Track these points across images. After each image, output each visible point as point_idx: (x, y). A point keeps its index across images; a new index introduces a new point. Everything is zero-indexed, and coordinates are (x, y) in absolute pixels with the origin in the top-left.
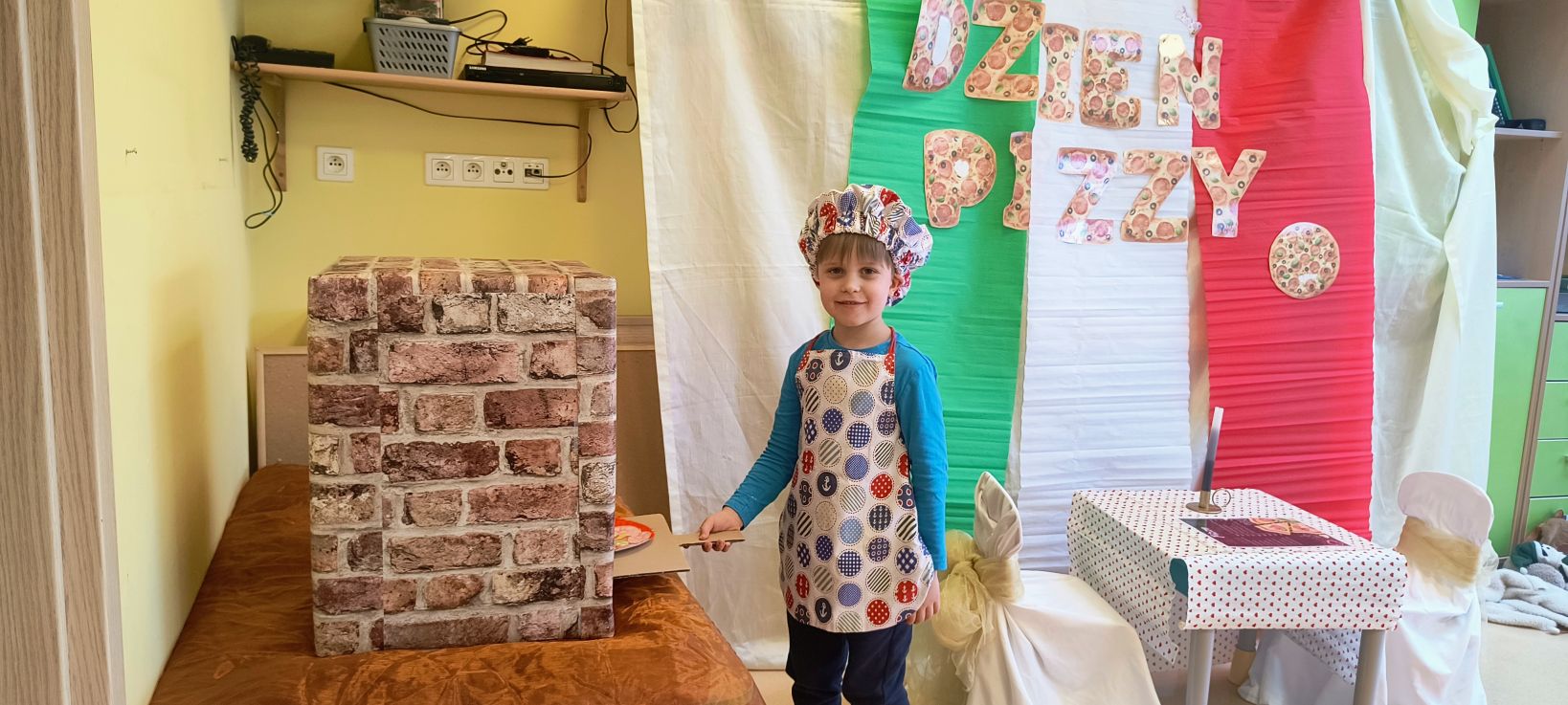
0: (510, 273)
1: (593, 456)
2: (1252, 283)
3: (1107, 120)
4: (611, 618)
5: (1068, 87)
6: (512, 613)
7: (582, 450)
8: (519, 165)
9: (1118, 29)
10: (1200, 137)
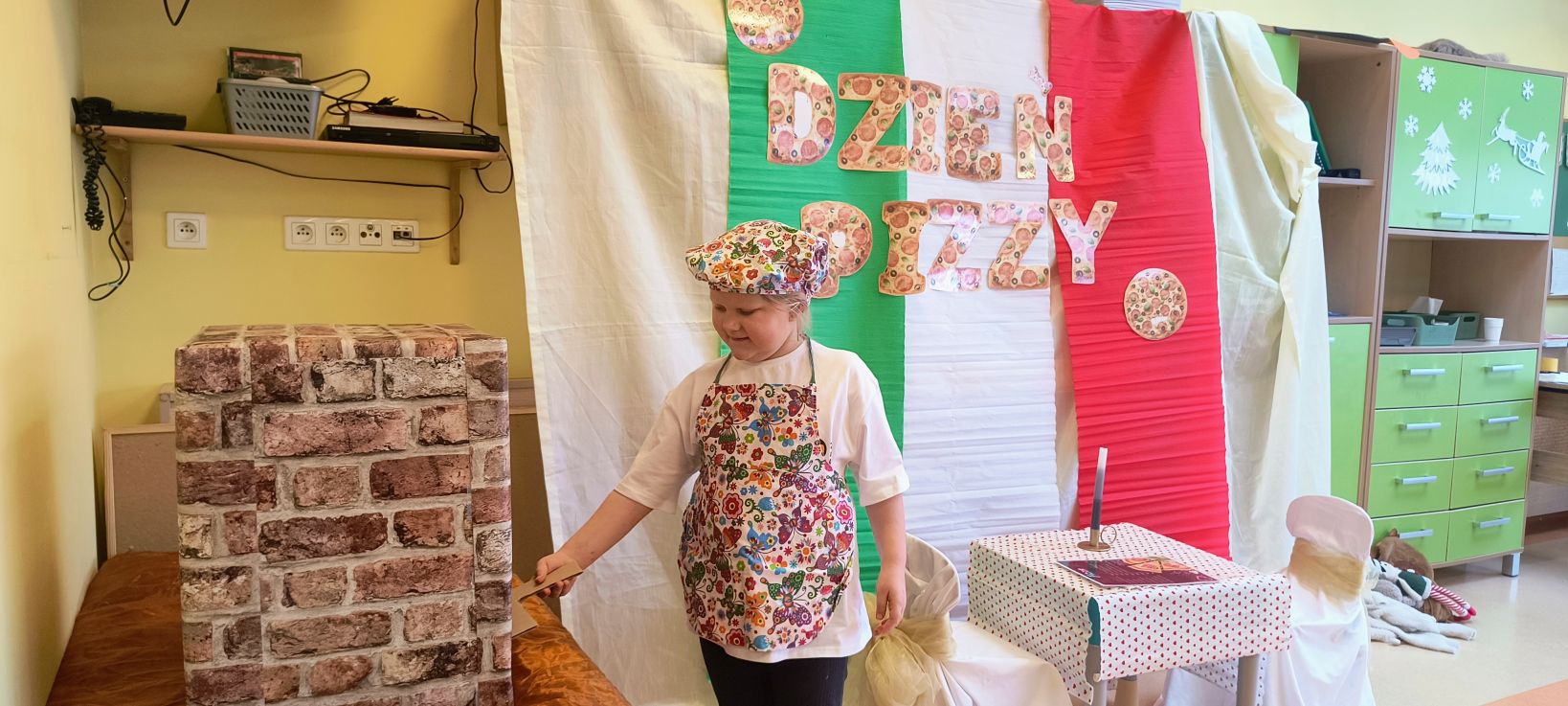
0: (395, 338)
1: (488, 523)
2: (1110, 327)
3: (971, 173)
4: (511, 692)
5: (933, 141)
6: (404, 694)
7: (476, 519)
8: (387, 227)
9: (978, 88)
10: (1056, 189)
